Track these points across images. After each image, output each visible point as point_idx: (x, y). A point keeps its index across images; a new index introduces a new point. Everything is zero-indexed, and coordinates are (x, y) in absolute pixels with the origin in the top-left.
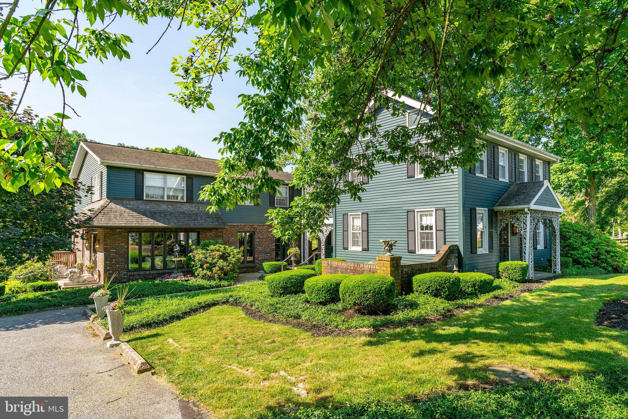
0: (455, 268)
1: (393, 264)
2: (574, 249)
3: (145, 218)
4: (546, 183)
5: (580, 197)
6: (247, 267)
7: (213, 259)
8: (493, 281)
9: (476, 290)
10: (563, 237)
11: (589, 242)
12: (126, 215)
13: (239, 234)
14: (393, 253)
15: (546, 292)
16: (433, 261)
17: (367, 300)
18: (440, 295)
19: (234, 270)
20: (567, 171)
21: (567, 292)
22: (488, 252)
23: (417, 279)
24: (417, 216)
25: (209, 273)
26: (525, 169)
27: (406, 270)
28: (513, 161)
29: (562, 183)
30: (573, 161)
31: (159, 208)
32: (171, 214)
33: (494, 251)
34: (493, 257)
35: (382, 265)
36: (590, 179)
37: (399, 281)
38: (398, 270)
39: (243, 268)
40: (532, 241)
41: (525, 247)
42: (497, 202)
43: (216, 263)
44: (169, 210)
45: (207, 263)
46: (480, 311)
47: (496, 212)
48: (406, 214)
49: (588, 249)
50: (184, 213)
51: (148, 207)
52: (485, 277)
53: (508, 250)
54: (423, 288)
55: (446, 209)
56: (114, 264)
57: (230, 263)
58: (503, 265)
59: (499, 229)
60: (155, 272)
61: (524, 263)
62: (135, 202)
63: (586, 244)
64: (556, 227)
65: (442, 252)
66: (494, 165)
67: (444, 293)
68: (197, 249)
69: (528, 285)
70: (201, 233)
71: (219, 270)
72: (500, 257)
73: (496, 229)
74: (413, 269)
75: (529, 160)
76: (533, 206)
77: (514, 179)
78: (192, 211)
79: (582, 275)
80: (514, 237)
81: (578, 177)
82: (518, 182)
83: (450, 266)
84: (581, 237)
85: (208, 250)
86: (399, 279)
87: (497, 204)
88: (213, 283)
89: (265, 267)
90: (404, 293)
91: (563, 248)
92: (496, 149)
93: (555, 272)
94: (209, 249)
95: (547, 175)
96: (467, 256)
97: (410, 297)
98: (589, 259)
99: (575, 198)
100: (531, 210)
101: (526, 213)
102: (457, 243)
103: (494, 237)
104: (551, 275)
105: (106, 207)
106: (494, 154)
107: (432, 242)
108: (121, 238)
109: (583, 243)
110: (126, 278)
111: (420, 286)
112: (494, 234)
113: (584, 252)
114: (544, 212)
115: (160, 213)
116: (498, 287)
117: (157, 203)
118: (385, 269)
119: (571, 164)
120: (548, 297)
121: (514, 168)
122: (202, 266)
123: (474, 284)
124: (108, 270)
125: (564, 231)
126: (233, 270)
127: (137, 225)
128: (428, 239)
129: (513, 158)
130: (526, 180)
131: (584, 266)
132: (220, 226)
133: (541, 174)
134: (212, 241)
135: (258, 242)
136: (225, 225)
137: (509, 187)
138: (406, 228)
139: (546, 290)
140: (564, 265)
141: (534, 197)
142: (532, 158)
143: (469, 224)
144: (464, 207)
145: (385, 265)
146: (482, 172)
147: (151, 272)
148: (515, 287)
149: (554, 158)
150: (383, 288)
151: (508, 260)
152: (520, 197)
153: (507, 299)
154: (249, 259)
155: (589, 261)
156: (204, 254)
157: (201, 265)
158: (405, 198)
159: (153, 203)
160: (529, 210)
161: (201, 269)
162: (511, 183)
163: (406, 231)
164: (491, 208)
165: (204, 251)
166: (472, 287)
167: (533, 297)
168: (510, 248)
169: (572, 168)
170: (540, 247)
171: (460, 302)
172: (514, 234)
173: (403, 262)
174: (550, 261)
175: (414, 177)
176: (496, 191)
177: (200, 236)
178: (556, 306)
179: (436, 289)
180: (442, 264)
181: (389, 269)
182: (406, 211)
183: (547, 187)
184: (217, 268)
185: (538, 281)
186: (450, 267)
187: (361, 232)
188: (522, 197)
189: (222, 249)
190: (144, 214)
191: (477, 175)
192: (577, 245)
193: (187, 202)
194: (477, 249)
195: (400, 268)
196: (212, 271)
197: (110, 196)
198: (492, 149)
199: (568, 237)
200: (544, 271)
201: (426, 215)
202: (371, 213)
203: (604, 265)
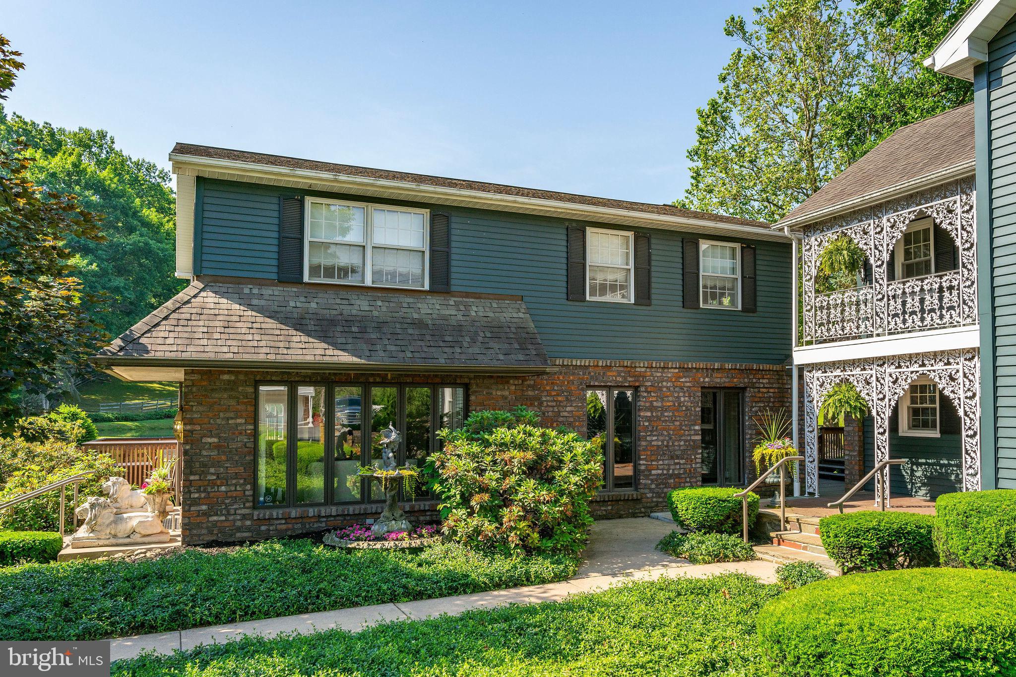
3: (298, 338)
6: (616, 501)
7: (505, 475)
12: (243, 327)
13: (589, 393)
19: (576, 515)
25: (489, 527)
31: (347, 310)
32: (380, 325)
39: (604, 502)
43: (513, 490)
44: (375, 313)
45: (483, 489)
50: (419, 324)
51: (314, 305)
56: (213, 484)
57: (562, 493)
60: (334, 510)
62: (277, 290)
68: (455, 438)
70: (474, 388)
71: (524, 518)
78: (445, 318)
85: (487, 444)
88: (501, 565)
89: (681, 507)
94: (491, 439)
105: (188, 302)
108: (233, 402)
110: (249, 529)
115: (349, 322)
117: (343, 294)
122: (465, 500)
124: (196, 502)
126: (571, 519)
127: (272, 357)
132: (532, 366)
134: (502, 414)
135: (649, 419)
136: (545, 362)
147: (324, 511)
154: (624, 470)
156: (474, 457)
157: (462, 495)
159: (331, 293)
161: (461, 512)
165: (476, 448)
177: (473, 398)
184: (516, 510)
189: (534, 442)
190: (299, 325)
193: (431, 292)
196: (498, 519)
197: (205, 272)
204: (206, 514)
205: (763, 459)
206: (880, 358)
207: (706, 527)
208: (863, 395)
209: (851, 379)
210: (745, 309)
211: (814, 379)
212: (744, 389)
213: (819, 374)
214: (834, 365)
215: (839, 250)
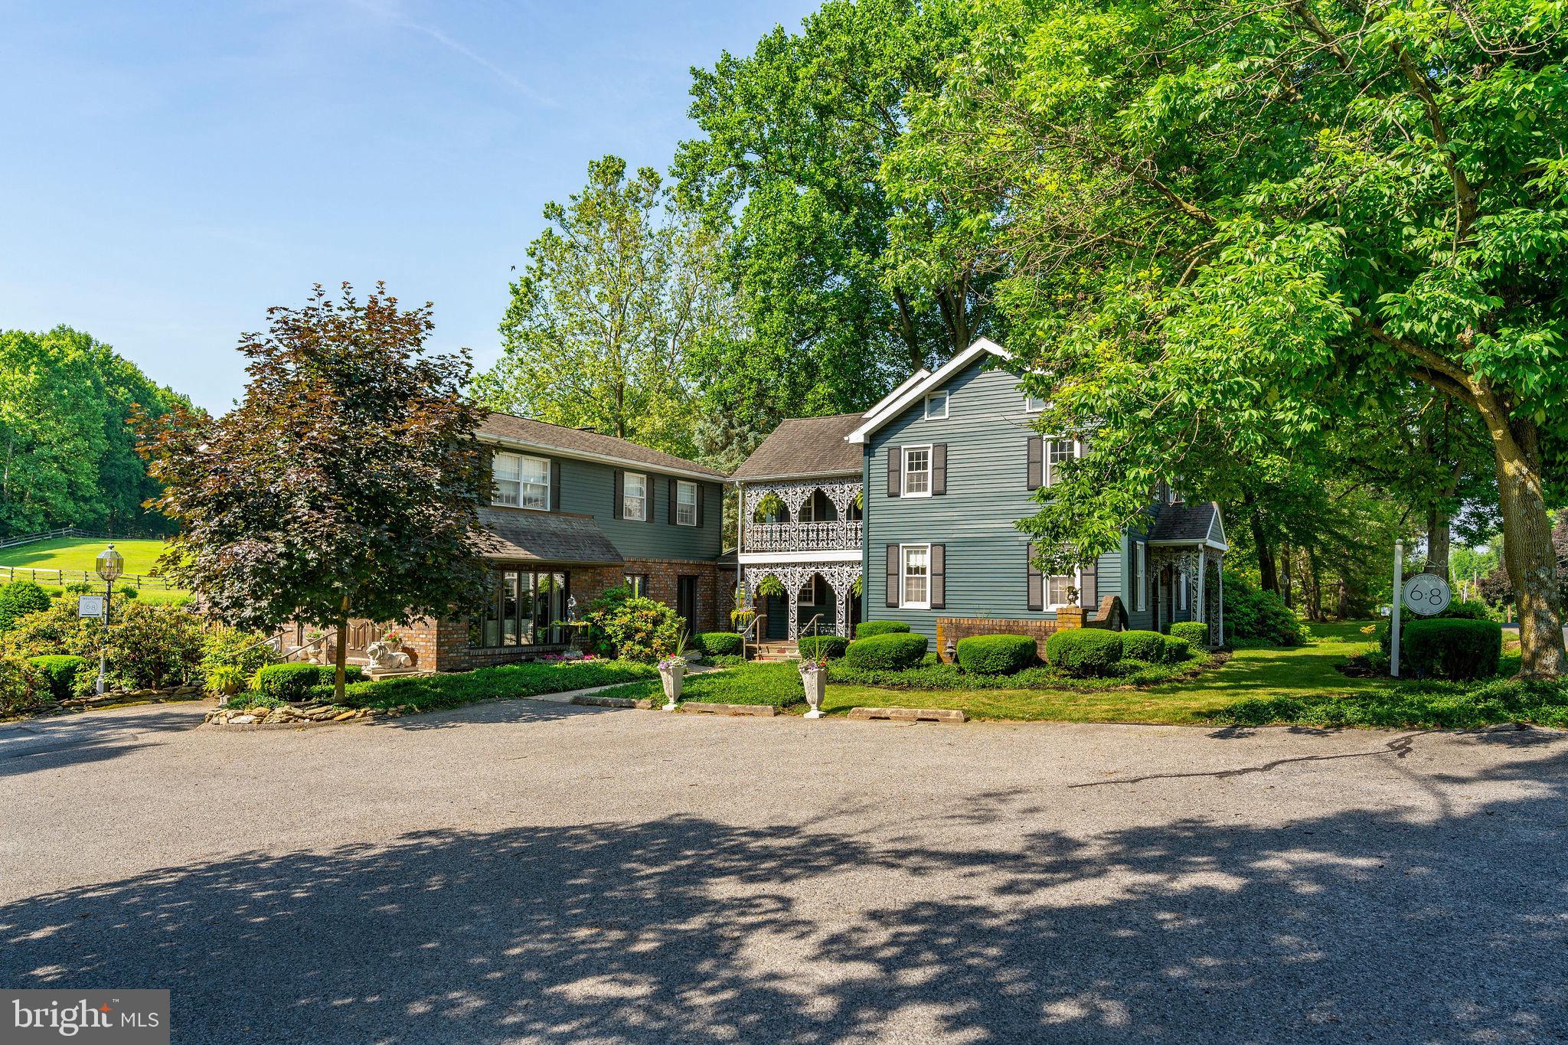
13: (628, 578)
78: (564, 530)
98: (1251, 626)
117: (509, 513)
147: (497, 651)
159: (504, 511)
193: (552, 512)
203: (1273, 634)
204: (447, 652)
205: (737, 619)
207: (724, 652)
208: (782, 583)
209: (778, 575)
210: (698, 525)
211: (751, 573)
212: (697, 577)
213: (754, 570)
214: (765, 565)
215: (769, 500)
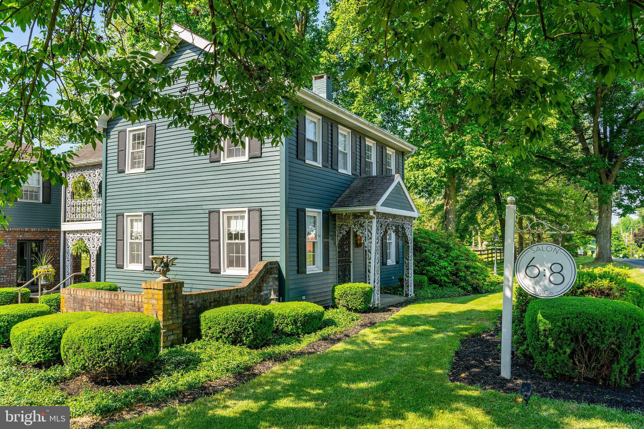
0: (273, 296)
1: (169, 294)
2: (431, 264)
4: (398, 178)
5: (439, 200)
8: (322, 314)
9: (298, 328)
10: (418, 249)
11: (447, 256)
14: (170, 277)
15: (393, 325)
16: (240, 286)
17: (105, 361)
18: (241, 341)
20: (425, 166)
21: (418, 325)
22: (322, 271)
23: (207, 316)
24: (223, 219)
26: (373, 159)
27: (193, 302)
28: (358, 146)
29: (419, 182)
30: (431, 154)
33: (331, 269)
34: (330, 277)
35: (150, 296)
36: (449, 178)
37: (180, 321)
38: (177, 303)
40: (378, 256)
41: (370, 263)
42: (335, 201)
46: (295, 365)
47: (334, 216)
48: (207, 215)
49: (446, 264)
52: (312, 308)
53: (350, 267)
54: (216, 330)
55: (263, 209)
58: (340, 289)
59: (338, 239)
61: (367, 285)
63: (444, 258)
64: (409, 236)
65: (255, 273)
66: (332, 150)
67: (247, 337)
69: (370, 315)
72: (339, 277)
73: (334, 239)
74: (204, 301)
75: (378, 148)
76: (379, 208)
77: (358, 171)
79: (438, 298)
80: (357, 250)
81: (436, 176)
82: (363, 175)
83: (266, 292)
84: (438, 248)
86: (178, 318)
87: (335, 204)
90: (185, 339)
91: (418, 263)
92: (334, 129)
93: (407, 295)
95: (400, 170)
96: (291, 278)
97: (193, 347)
98: (447, 276)
99: (434, 201)
100: (378, 213)
101: (372, 218)
102: (277, 259)
103: (330, 249)
104: (402, 299)
106: (332, 134)
107: (244, 258)
109: (440, 256)
111: (210, 328)
112: (330, 245)
113: (442, 268)
114: (394, 216)
116: (331, 323)
118: (154, 302)
119: (429, 158)
120: (393, 335)
121: (358, 157)
123: (295, 321)
125: (419, 241)
128: (238, 252)
129: (358, 143)
130: (374, 173)
131: (441, 286)
133: (393, 167)
137: (352, 182)
138: (207, 236)
139: (392, 322)
140: (418, 285)
141: (382, 195)
142: (382, 145)
143: (295, 232)
144: (287, 207)
145: (155, 296)
146: (315, 160)
148: (353, 320)
149: (408, 147)
150: (135, 339)
151: (349, 281)
152: (365, 195)
153: (339, 340)
155: (446, 280)
158: (205, 192)
160: (375, 213)
162: (354, 177)
163: (208, 241)
164: (327, 210)
166: (292, 325)
167: (376, 335)
168: (352, 264)
169: (430, 163)
170: (391, 262)
171: (269, 350)
172: (358, 245)
173: (186, 291)
174: (401, 280)
175: (219, 161)
176: (335, 187)
178: (402, 349)
179: (235, 332)
180: (254, 290)
181: (161, 303)
182: (207, 211)
183: (399, 183)
185: (385, 309)
186: (267, 295)
187: (142, 241)
188: (367, 195)
191: (307, 162)
192: (433, 259)
194: (305, 267)
195: (181, 301)
198: (330, 128)
199: (424, 248)
200: (394, 293)
201: (236, 218)
202: (158, 213)
203: (463, 284)
206: (93, 230)
208: (87, 245)
209: (84, 238)
210: (44, 202)
211: (69, 237)
212: (43, 240)
213: (71, 235)
214: (77, 232)
215: (79, 182)
